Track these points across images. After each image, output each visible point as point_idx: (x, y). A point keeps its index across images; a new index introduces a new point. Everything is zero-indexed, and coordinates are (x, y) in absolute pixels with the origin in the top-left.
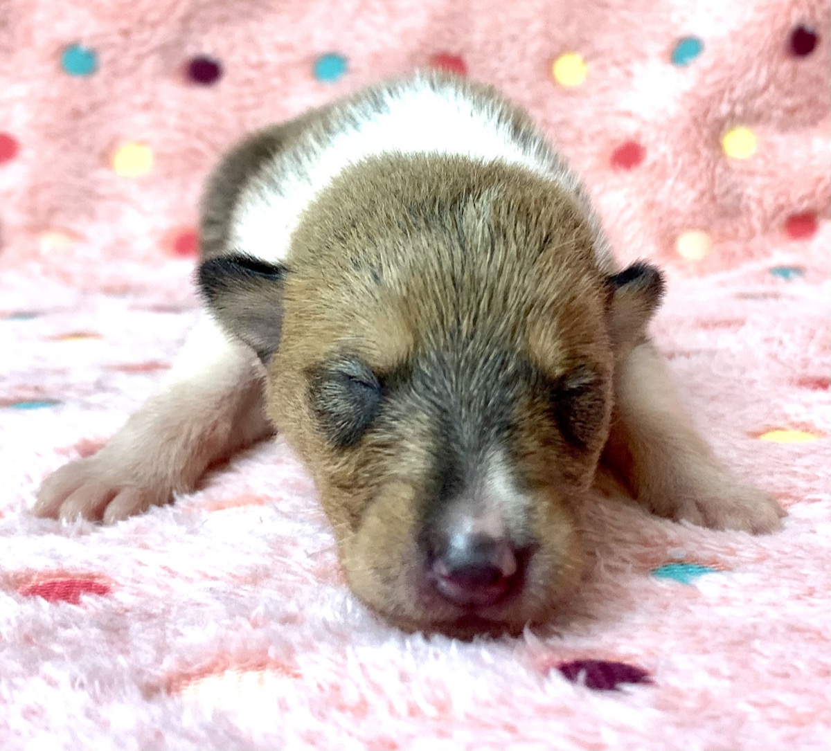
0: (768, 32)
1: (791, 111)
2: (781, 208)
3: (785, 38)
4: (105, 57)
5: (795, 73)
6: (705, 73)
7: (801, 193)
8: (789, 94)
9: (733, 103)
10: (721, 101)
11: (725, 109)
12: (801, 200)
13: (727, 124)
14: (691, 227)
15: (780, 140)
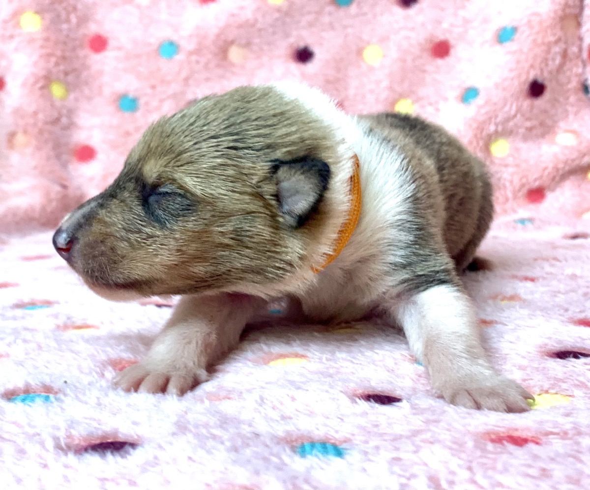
0: (516, 83)
1: (530, 129)
2: (523, 185)
3: (526, 87)
4: (142, 101)
5: (532, 107)
6: (480, 107)
7: (535, 176)
8: (528, 119)
9: (497, 125)
10: (490, 124)
11: (492, 128)
12: (535, 180)
13: (493, 138)
15: (523, 146)
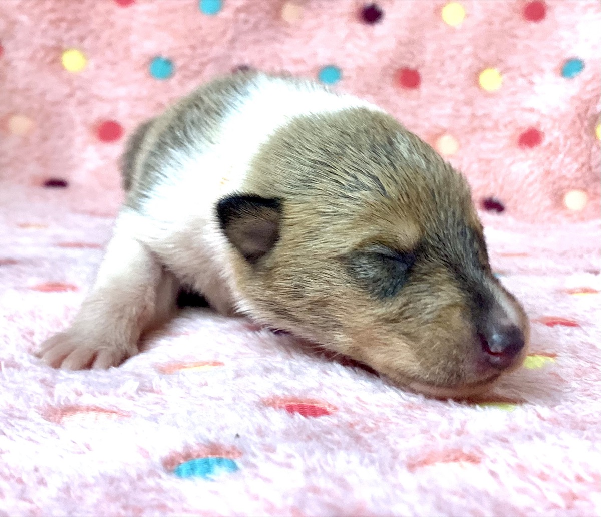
4: (179, 63)
6: (587, 83)
10: (597, 102)
11: (599, 108)
13: (600, 119)
14: (574, 188)
